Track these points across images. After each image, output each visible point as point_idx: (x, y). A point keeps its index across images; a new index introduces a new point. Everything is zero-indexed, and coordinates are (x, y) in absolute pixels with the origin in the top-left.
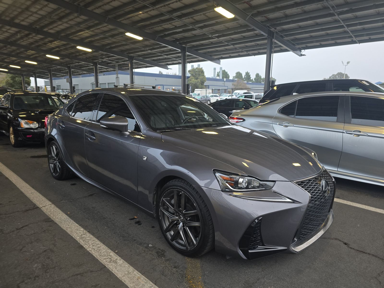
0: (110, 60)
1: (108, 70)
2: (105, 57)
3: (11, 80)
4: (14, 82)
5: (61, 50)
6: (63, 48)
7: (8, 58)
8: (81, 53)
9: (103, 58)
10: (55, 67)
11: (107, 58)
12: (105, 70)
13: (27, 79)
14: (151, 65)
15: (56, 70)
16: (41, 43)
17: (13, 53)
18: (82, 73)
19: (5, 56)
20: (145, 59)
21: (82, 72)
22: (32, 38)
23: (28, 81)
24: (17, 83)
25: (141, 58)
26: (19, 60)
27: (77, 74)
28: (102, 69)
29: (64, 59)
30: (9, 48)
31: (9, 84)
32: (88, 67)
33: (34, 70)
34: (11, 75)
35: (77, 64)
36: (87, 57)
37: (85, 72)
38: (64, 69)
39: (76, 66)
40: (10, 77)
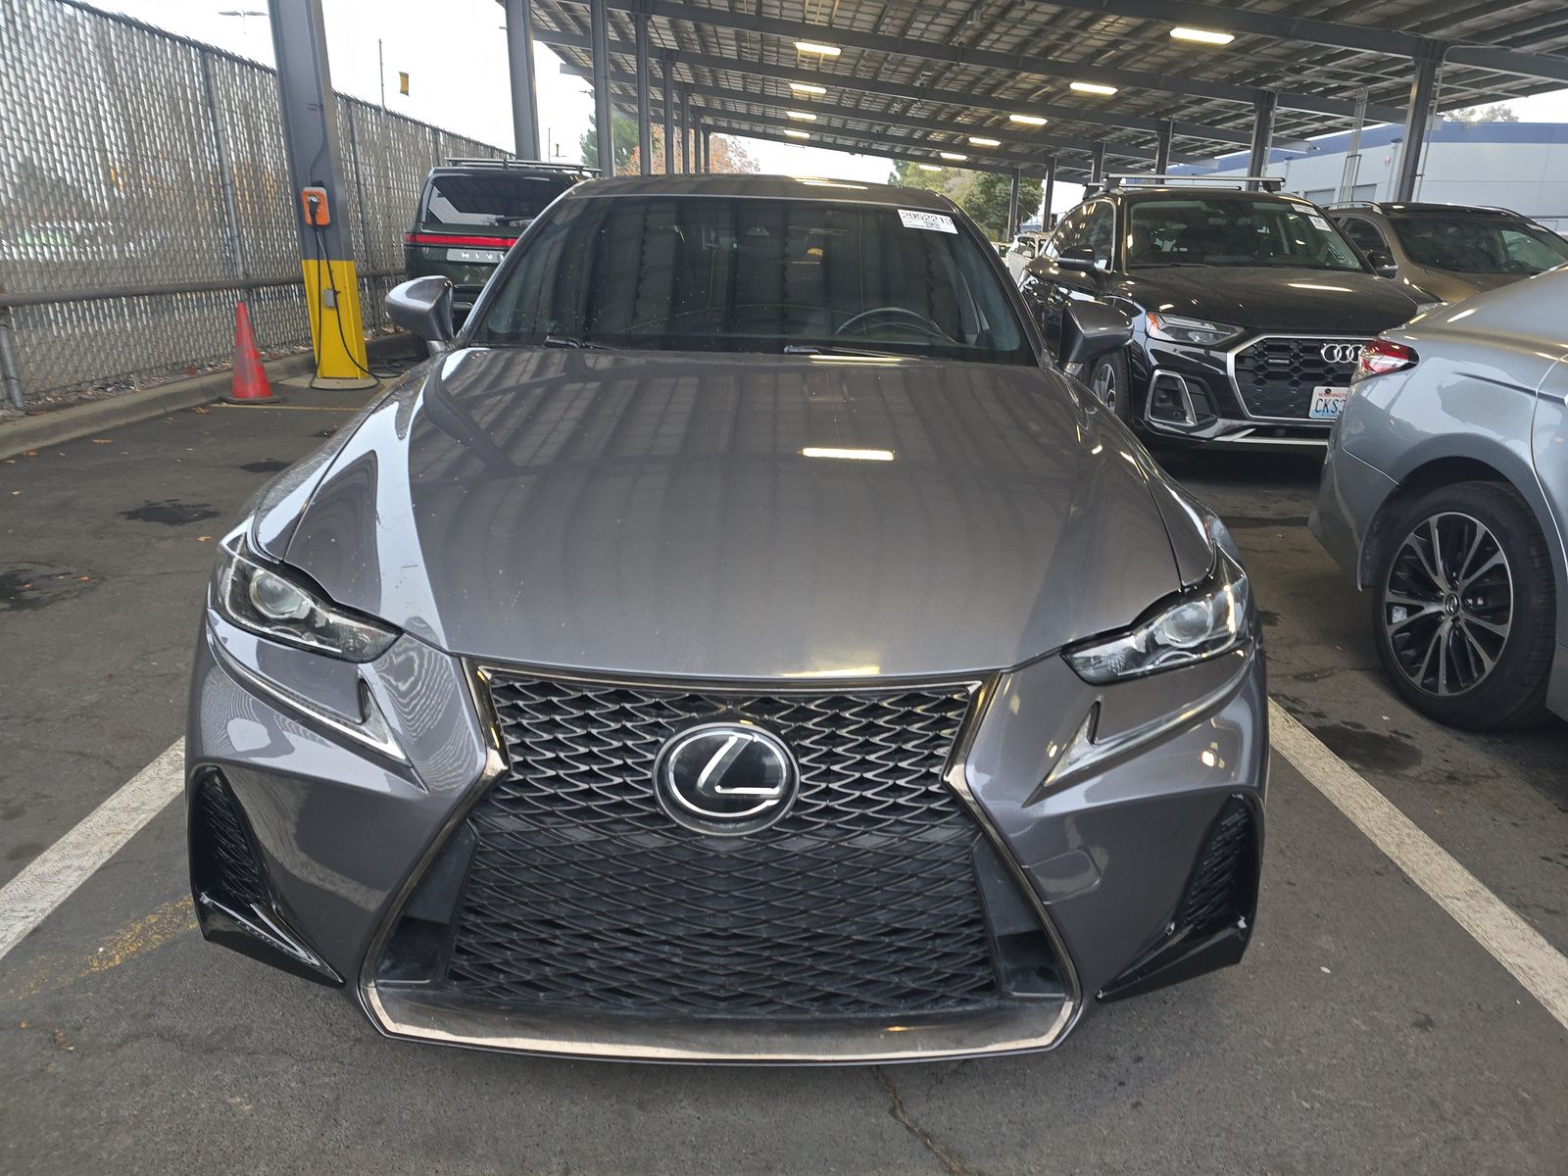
0: (1334, 75)
1: (1329, 123)
2: (1308, 62)
3: (982, 192)
4: (987, 202)
5: (1128, 55)
6: (1133, 47)
7: (967, 112)
8: (1205, 58)
9: (1300, 70)
10: (1118, 133)
11: (1318, 68)
12: (1317, 125)
13: (1031, 188)
14: (1552, 80)
15: (1121, 145)
16: (1056, 37)
17: (976, 92)
18: (1219, 147)
19: (955, 106)
20: (1514, 50)
21: (1222, 144)
22: (1022, 20)
23: (1033, 195)
24: (998, 204)
25: (1491, 45)
26: (996, 113)
27: (1203, 155)
28: (1303, 120)
29: (1144, 92)
30: (964, 71)
31: (973, 209)
32: (1243, 121)
33: (1050, 151)
34: (982, 175)
35: (1195, 109)
36: (1231, 74)
37: (1230, 144)
38: (1149, 138)
39: (1193, 118)
40: (979, 184)
